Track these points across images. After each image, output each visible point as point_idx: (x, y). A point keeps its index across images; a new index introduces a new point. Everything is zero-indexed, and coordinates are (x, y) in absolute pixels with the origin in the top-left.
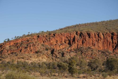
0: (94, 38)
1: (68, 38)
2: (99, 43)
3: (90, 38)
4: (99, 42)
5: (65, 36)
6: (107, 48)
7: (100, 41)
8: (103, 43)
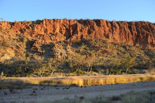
0: (106, 27)
1: (65, 27)
2: (114, 35)
3: (101, 26)
4: (114, 33)
5: (61, 23)
6: (126, 41)
7: (115, 31)
8: (120, 34)
